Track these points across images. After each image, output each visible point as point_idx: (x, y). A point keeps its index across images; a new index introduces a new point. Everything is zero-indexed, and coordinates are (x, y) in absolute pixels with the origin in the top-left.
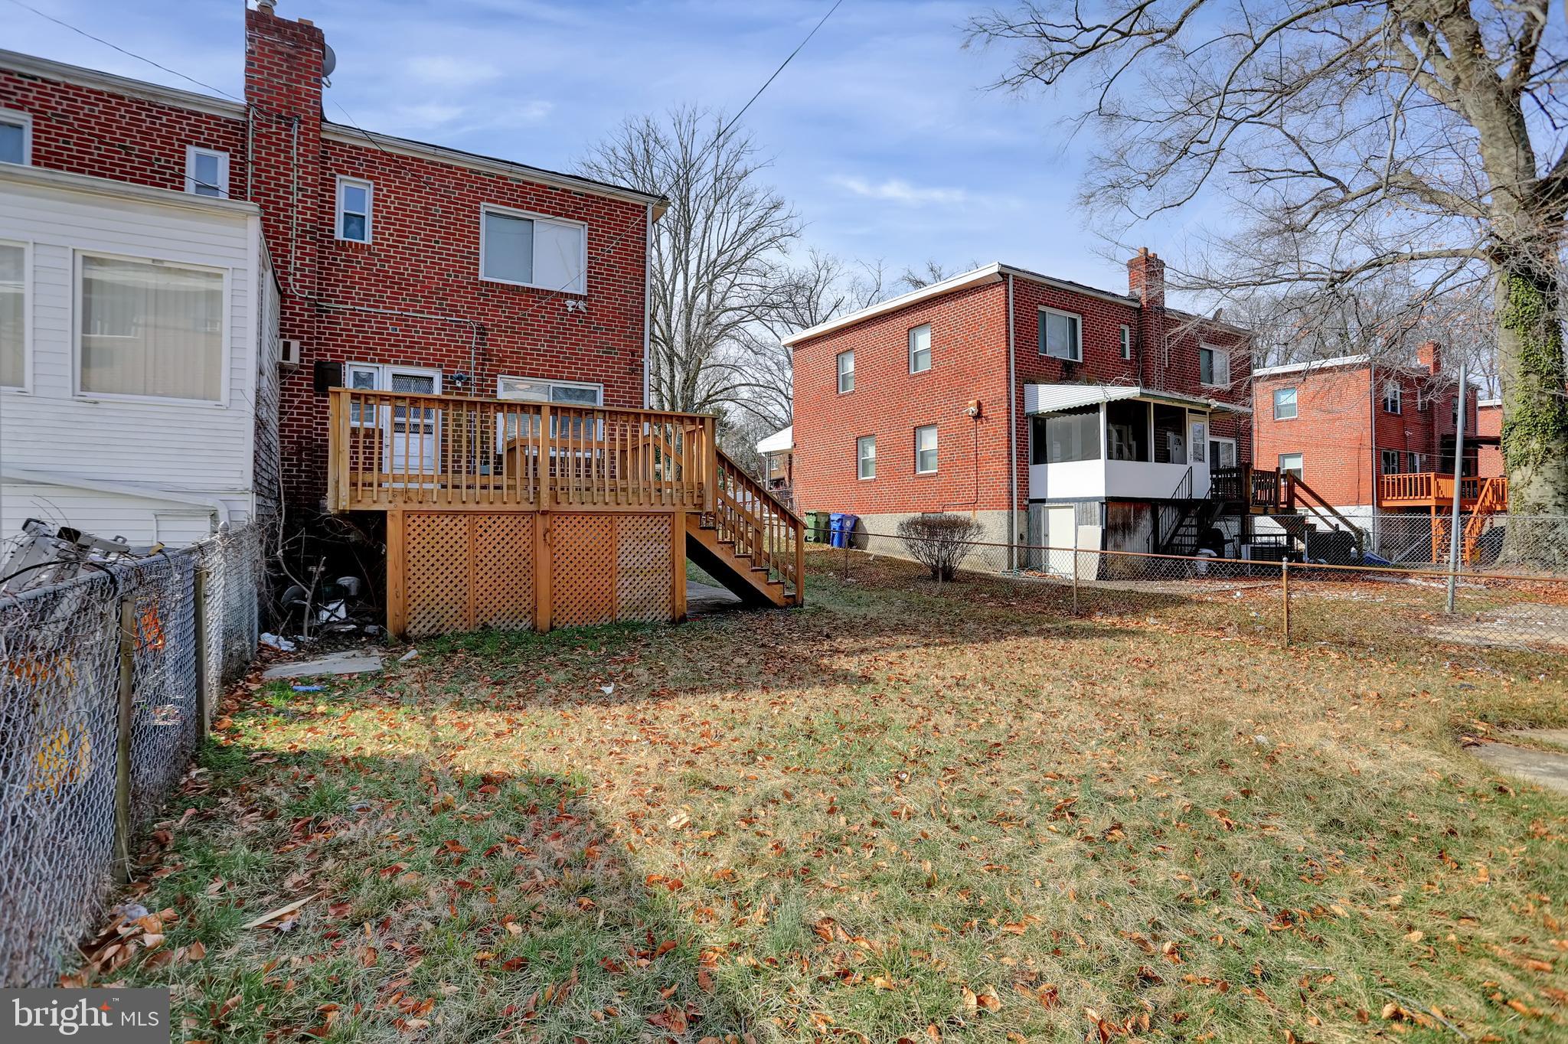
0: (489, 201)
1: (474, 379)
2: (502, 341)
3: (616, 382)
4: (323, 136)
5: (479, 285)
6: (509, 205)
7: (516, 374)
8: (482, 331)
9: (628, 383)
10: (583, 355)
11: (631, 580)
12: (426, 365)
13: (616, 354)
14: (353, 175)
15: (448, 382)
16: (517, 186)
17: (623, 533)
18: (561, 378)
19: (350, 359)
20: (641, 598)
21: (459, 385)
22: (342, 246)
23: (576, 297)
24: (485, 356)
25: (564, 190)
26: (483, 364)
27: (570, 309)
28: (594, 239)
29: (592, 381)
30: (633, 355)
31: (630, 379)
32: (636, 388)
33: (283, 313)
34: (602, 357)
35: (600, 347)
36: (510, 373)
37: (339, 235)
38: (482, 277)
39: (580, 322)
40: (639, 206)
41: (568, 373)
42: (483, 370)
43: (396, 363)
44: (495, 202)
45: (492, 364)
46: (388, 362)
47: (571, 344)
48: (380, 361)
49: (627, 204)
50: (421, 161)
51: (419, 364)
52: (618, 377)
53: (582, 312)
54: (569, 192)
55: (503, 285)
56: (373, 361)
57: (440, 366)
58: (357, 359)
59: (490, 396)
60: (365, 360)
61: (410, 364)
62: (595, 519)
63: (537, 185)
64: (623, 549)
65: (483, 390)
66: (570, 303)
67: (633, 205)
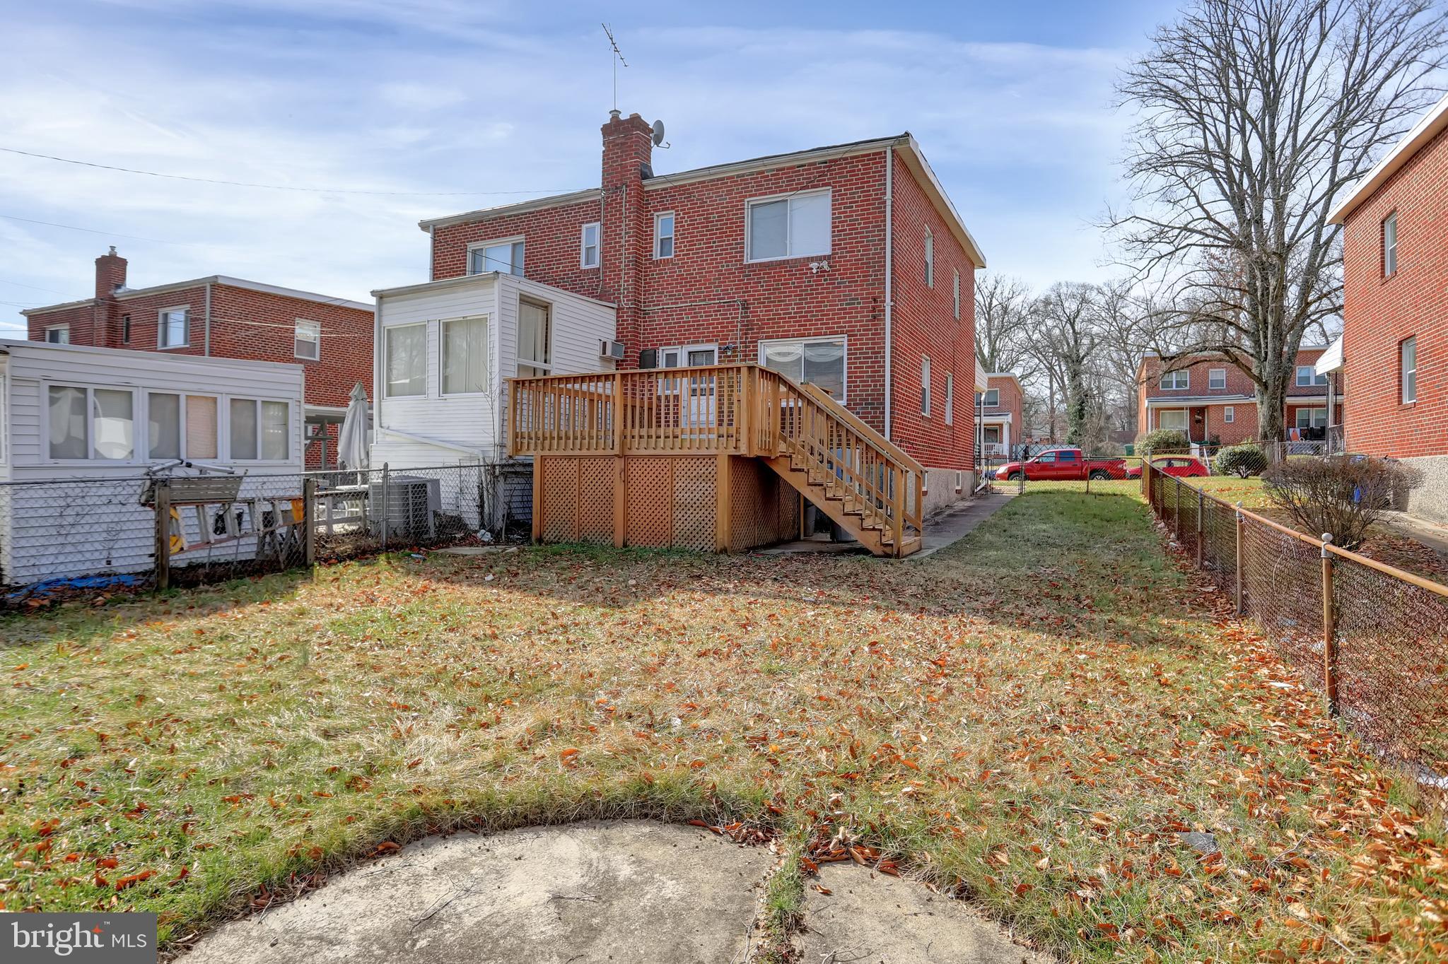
0: (751, 196)
1: (740, 347)
2: (761, 311)
3: (859, 330)
4: (646, 189)
5: (743, 268)
6: (765, 194)
7: (771, 337)
8: (745, 306)
9: (871, 330)
10: (828, 310)
11: (683, 512)
12: (707, 341)
13: (859, 303)
14: (663, 210)
15: (723, 351)
16: (772, 175)
17: (678, 473)
18: (809, 335)
19: (661, 345)
20: (691, 529)
21: (729, 354)
22: (657, 264)
23: (819, 259)
24: (748, 327)
25: (810, 164)
26: (746, 334)
27: (814, 271)
28: (837, 200)
29: (836, 333)
30: (875, 301)
31: (872, 325)
32: (880, 334)
33: (618, 321)
34: (845, 309)
35: (844, 300)
36: (767, 338)
37: (657, 256)
38: (747, 261)
39: (825, 280)
40: (880, 153)
41: (815, 329)
42: (746, 338)
43: (688, 343)
44: (755, 195)
45: (753, 332)
46: (683, 343)
47: (817, 302)
48: (679, 343)
49: (869, 155)
50: (704, 182)
51: (703, 342)
52: (861, 326)
53: (825, 271)
54: (814, 164)
55: (760, 264)
56: (674, 344)
57: (717, 341)
58: (665, 344)
59: (752, 360)
60: (669, 344)
61: (697, 342)
62: (657, 460)
63: (788, 168)
64: (678, 486)
65: (746, 356)
66: (814, 265)
67: (874, 154)
